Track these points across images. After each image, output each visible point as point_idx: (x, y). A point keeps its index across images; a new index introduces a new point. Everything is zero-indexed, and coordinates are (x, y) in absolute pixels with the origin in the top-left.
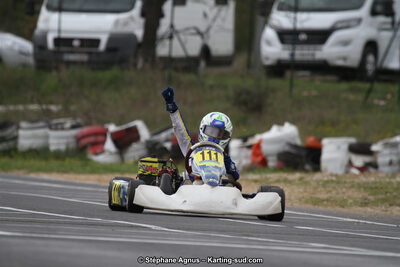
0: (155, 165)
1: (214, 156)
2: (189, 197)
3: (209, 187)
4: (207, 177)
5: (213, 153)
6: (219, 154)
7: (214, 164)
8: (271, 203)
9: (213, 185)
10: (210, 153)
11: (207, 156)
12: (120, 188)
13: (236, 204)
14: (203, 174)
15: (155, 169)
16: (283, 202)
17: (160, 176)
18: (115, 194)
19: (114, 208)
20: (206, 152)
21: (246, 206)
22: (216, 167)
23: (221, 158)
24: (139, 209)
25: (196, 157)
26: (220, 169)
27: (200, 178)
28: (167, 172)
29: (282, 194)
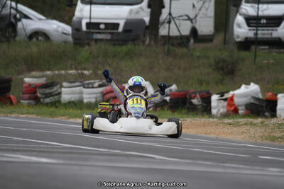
0: (108, 107)
1: (139, 101)
2: (124, 124)
3: (135, 119)
4: (135, 113)
5: (139, 99)
6: (142, 100)
7: (140, 106)
8: (171, 128)
9: (138, 117)
10: (137, 100)
11: (135, 101)
12: (88, 119)
13: (151, 129)
14: (133, 112)
15: (107, 109)
16: (178, 127)
17: (110, 113)
18: (85, 123)
19: (85, 131)
20: (135, 99)
21: (156, 130)
22: (140, 108)
23: (143, 102)
24: (97, 132)
25: (129, 102)
26: (142, 109)
27: (131, 114)
28: (114, 110)
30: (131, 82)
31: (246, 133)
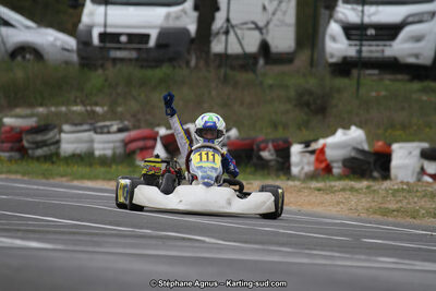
0: (158, 165)
1: (211, 157)
2: (186, 196)
3: (204, 187)
4: (203, 178)
5: (210, 154)
6: (216, 155)
7: (210, 165)
8: (265, 203)
9: (208, 185)
10: (207, 154)
11: (204, 157)
12: (126, 186)
13: (230, 204)
14: (199, 174)
15: (159, 169)
17: (163, 175)
18: (120, 192)
19: (121, 206)
20: (203, 153)
21: (239, 205)
22: (213, 168)
23: (218, 159)
24: (140, 208)
25: (195, 158)
26: (216, 169)
27: (197, 178)
28: (170, 171)
29: (275, 194)
30: (200, 122)
31: (344, 204)
